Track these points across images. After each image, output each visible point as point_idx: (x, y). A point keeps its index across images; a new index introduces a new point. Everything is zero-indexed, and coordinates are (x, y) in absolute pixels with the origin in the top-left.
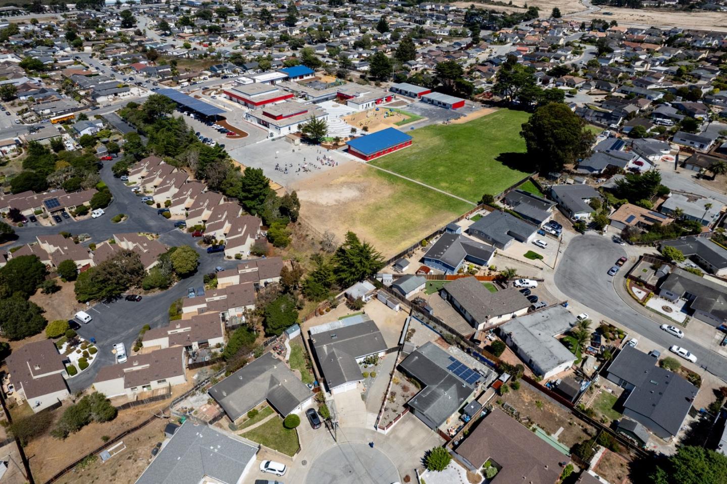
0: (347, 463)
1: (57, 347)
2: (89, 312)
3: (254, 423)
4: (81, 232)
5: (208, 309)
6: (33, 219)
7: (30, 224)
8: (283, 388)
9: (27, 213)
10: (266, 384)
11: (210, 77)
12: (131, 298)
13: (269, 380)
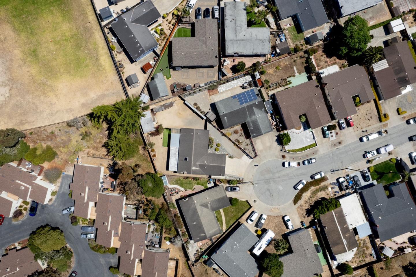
0: (264, 181)
3: (222, 220)
8: (212, 202)
10: (205, 210)
13: (203, 208)
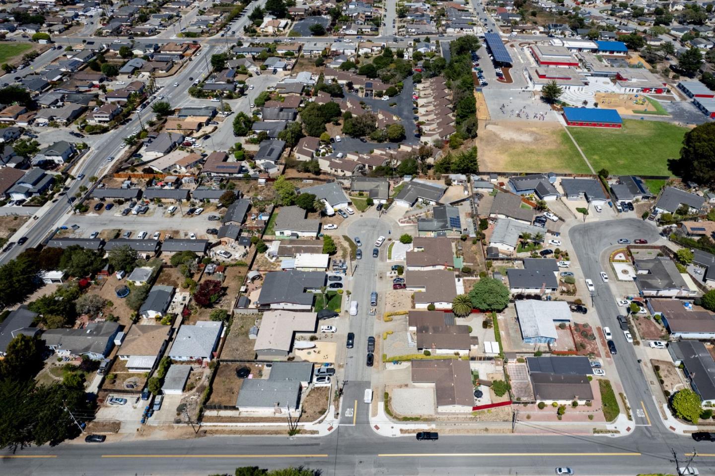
1: (320, 145)
2: (342, 139)
3: (359, 197)
4: (369, 104)
5: (385, 155)
6: (357, 91)
7: (354, 93)
9: (356, 87)
11: (541, 33)
12: (362, 140)
